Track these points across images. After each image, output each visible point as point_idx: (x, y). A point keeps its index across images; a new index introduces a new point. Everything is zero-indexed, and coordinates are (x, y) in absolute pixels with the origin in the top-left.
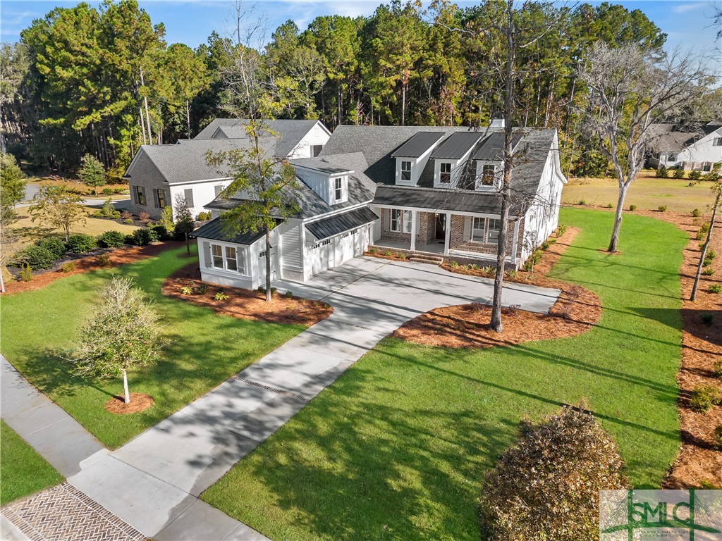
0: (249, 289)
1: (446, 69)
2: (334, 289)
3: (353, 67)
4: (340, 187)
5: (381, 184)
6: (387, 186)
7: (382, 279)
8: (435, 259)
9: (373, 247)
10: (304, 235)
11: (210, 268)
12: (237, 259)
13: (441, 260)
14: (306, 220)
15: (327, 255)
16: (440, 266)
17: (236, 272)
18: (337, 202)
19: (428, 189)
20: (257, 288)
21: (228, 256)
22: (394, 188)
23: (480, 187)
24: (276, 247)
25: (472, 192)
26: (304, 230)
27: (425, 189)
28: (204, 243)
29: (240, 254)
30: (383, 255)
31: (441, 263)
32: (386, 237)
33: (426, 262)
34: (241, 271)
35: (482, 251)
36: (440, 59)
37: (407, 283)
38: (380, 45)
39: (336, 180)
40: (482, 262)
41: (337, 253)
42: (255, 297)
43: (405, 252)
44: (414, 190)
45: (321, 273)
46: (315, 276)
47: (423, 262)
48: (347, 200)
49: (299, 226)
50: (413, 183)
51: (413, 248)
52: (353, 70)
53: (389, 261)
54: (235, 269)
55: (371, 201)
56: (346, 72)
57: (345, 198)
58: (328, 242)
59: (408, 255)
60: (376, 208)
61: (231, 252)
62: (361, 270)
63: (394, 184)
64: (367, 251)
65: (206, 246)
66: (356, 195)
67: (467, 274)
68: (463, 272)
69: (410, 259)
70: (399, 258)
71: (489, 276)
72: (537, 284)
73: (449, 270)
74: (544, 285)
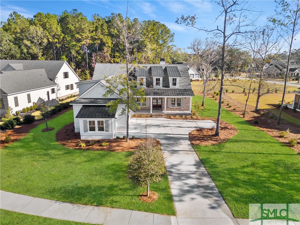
2: (144, 132)
3: (62, 37)
7: (154, 126)
8: (162, 115)
9: (134, 114)
12: (104, 126)
16: (165, 118)
19: (152, 88)
21: (99, 125)
23: (171, 86)
25: (169, 89)
27: (150, 88)
29: (107, 123)
30: (140, 117)
31: (165, 116)
33: (159, 117)
34: (107, 131)
35: (175, 110)
37: (165, 125)
38: (72, 28)
40: (179, 114)
42: (119, 141)
43: (149, 114)
47: (158, 117)
50: (145, 87)
51: (151, 112)
53: (145, 118)
54: (103, 130)
56: (58, 39)
61: (101, 123)
62: (141, 124)
65: (85, 122)
67: (178, 119)
68: (176, 119)
69: (152, 117)
70: (147, 117)
71: (186, 119)
72: (203, 119)
73: (171, 119)
74: (205, 119)
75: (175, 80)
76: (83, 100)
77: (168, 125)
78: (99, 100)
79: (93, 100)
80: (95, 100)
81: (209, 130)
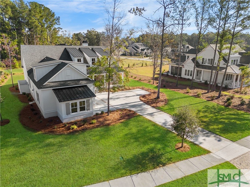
0: (92, 116)
11: (69, 115)
12: (86, 105)
28: (66, 104)
42: (102, 117)
61: (82, 103)
76: (52, 84)
78: (69, 82)
79: (62, 83)
80: (64, 82)
81: (148, 96)
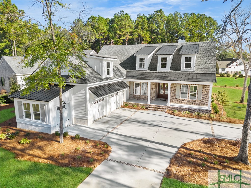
0: (49, 133)
1: (143, 35)
2: (110, 130)
3: (106, 34)
4: (109, 68)
5: (129, 70)
6: (131, 71)
7: (138, 122)
8: (162, 109)
9: (126, 103)
10: (88, 96)
11: (22, 119)
12: (40, 112)
13: (166, 109)
14: (90, 85)
15: (102, 109)
16: (166, 112)
17: (40, 122)
18: (108, 76)
19: (154, 71)
20: (54, 133)
21: (34, 110)
22: (135, 72)
23: (183, 68)
24: (69, 103)
25: (179, 72)
26: (88, 91)
27: (153, 71)
28: (18, 102)
29: (42, 109)
30: (133, 107)
31: (166, 110)
32: (132, 98)
33: (158, 111)
34: (43, 121)
35: (187, 103)
36: (140, 31)
37: (155, 123)
38: (116, 26)
39: (107, 63)
40: (190, 109)
41: (108, 106)
42: (52, 140)
43: (145, 105)
44: (147, 72)
45: (100, 119)
46: (95, 121)
47: (156, 110)
48: (113, 76)
49: (85, 89)
50: (145, 69)
51: (149, 103)
52: (106, 35)
53: (137, 110)
54: (39, 119)
55: (125, 78)
56: (103, 36)
57: (112, 74)
58: (102, 100)
59: (146, 106)
60: (127, 82)
61: (36, 107)
62: (124, 116)
63: (136, 70)
64: (123, 105)
65: (20, 104)
66: (118, 75)
67: (185, 116)
68: (182, 116)
69: (147, 109)
70: (141, 108)
71: (199, 117)
72: (229, 122)
73: (173, 115)
74: (233, 122)
75: (188, 60)
77: (160, 124)
81: (228, 145)
